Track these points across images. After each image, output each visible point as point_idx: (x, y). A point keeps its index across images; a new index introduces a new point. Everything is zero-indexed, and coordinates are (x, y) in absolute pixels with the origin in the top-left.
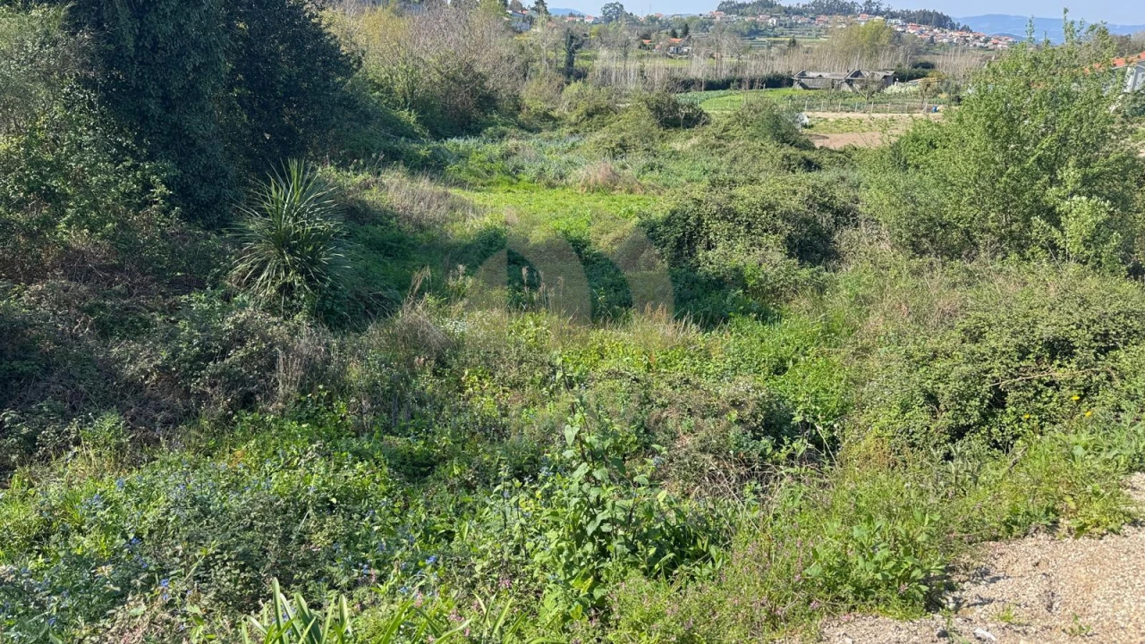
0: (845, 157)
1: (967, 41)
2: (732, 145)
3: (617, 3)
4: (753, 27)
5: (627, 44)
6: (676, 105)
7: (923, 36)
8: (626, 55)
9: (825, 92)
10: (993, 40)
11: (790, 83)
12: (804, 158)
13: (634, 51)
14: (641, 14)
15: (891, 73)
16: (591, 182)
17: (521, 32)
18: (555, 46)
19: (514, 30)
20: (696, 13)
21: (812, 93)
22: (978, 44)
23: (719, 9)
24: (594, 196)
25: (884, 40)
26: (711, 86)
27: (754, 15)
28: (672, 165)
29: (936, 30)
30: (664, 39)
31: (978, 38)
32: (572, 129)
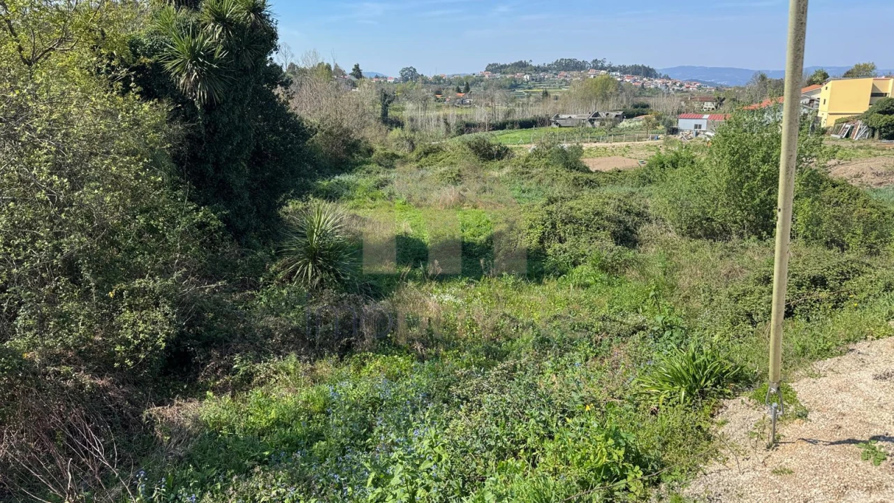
1: (667, 86)
3: (411, 67)
4: (513, 82)
5: (426, 99)
7: (636, 84)
8: (426, 107)
9: (576, 130)
10: (686, 85)
11: (549, 123)
13: (432, 103)
14: (430, 75)
15: (620, 113)
18: (373, 102)
20: (472, 74)
21: (565, 130)
22: (676, 88)
23: (487, 70)
25: (611, 88)
27: (513, 73)
29: (645, 79)
30: (451, 95)
31: (675, 84)
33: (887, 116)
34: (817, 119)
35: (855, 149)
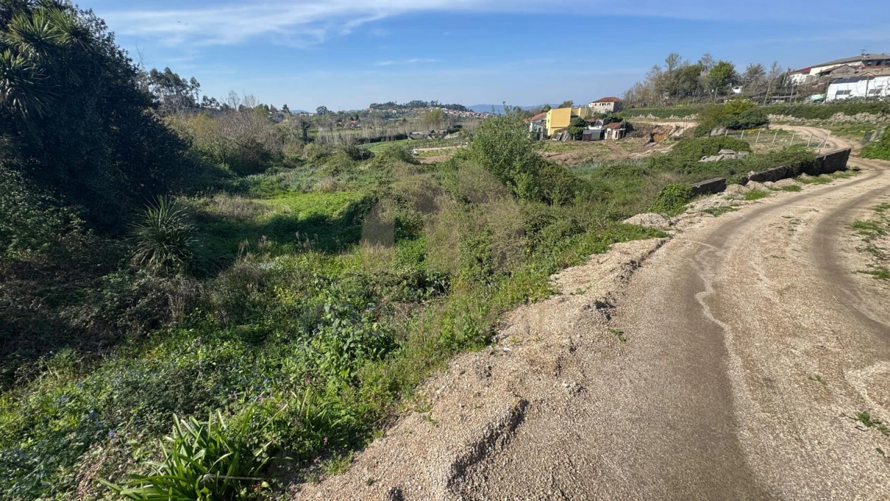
0: (433, 167)
1: (472, 116)
2: (386, 165)
3: (323, 106)
4: (386, 114)
5: (331, 125)
6: (358, 150)
7: (456, 115)
8: (331, 129)
9: (421, 141)
10: (482, 115)
11: (406, 137)
12: (417, 168)
13: (335, 127)
14: (336, 111)
15: (446, 130)
16: (324, 188)
17: (278, 122)
18: (297, 128)
19: (274, 121)
20: (361, 110)
21: (416, 141)
22: (477, 117)
23: (371, 107)
24: (327, 195)
25: (441, 117)
26: (373, 141)
27: (386, 109)
28: (361, 177)
29: (460, 112)
30: (348, 122)
31: (476, 114)
32: (311, 165)
33: (578, 128)
34: (546, 130)
35: (564, 146)
